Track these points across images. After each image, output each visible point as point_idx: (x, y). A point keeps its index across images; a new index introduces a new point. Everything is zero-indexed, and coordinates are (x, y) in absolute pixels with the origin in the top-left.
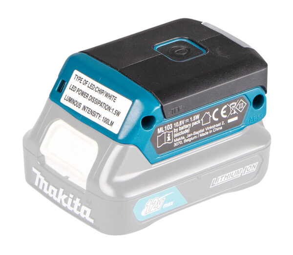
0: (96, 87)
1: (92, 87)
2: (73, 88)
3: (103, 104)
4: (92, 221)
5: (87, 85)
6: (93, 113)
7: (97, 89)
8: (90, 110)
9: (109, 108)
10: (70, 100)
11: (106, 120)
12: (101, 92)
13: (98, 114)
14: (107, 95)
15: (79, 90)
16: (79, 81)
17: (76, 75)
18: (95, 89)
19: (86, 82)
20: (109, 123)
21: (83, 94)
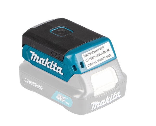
0: (95, 51)
1: (93, 52)
2: (88, 60)
3: (102, 53)
5: (91, 54)
6: (102, 59)
7: (96, 51)
9: (105, 52)
10: (91, 64)
11: (108, 56)
12: (98, 50)
13: (104, 57)
14: (100, 49)
15: (90, 59)
16: (87, 56)
17: (84, 56)
19: (90, 53)
21: (93, 58)
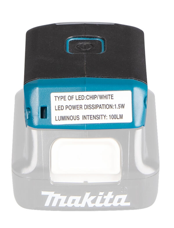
0: (85, 96)
1: (80, 98)
2: (60, 108)
3: (102, 106)
4: (128, 204)
5: (74, 99)
6: (97, 117)
7: (88, 97)
8: (92, 116)
9: (111, 106)
10: (63, 118)
11: (114, 117)
12: (93, 97)
13: (102, 115)
14: (101, 97)
15: (67, 107)
16: (63, 99)
17: (56, 97)
18: (85, 98)
19: (72, 98)
20: (118, 117)
21: (74, 107)
